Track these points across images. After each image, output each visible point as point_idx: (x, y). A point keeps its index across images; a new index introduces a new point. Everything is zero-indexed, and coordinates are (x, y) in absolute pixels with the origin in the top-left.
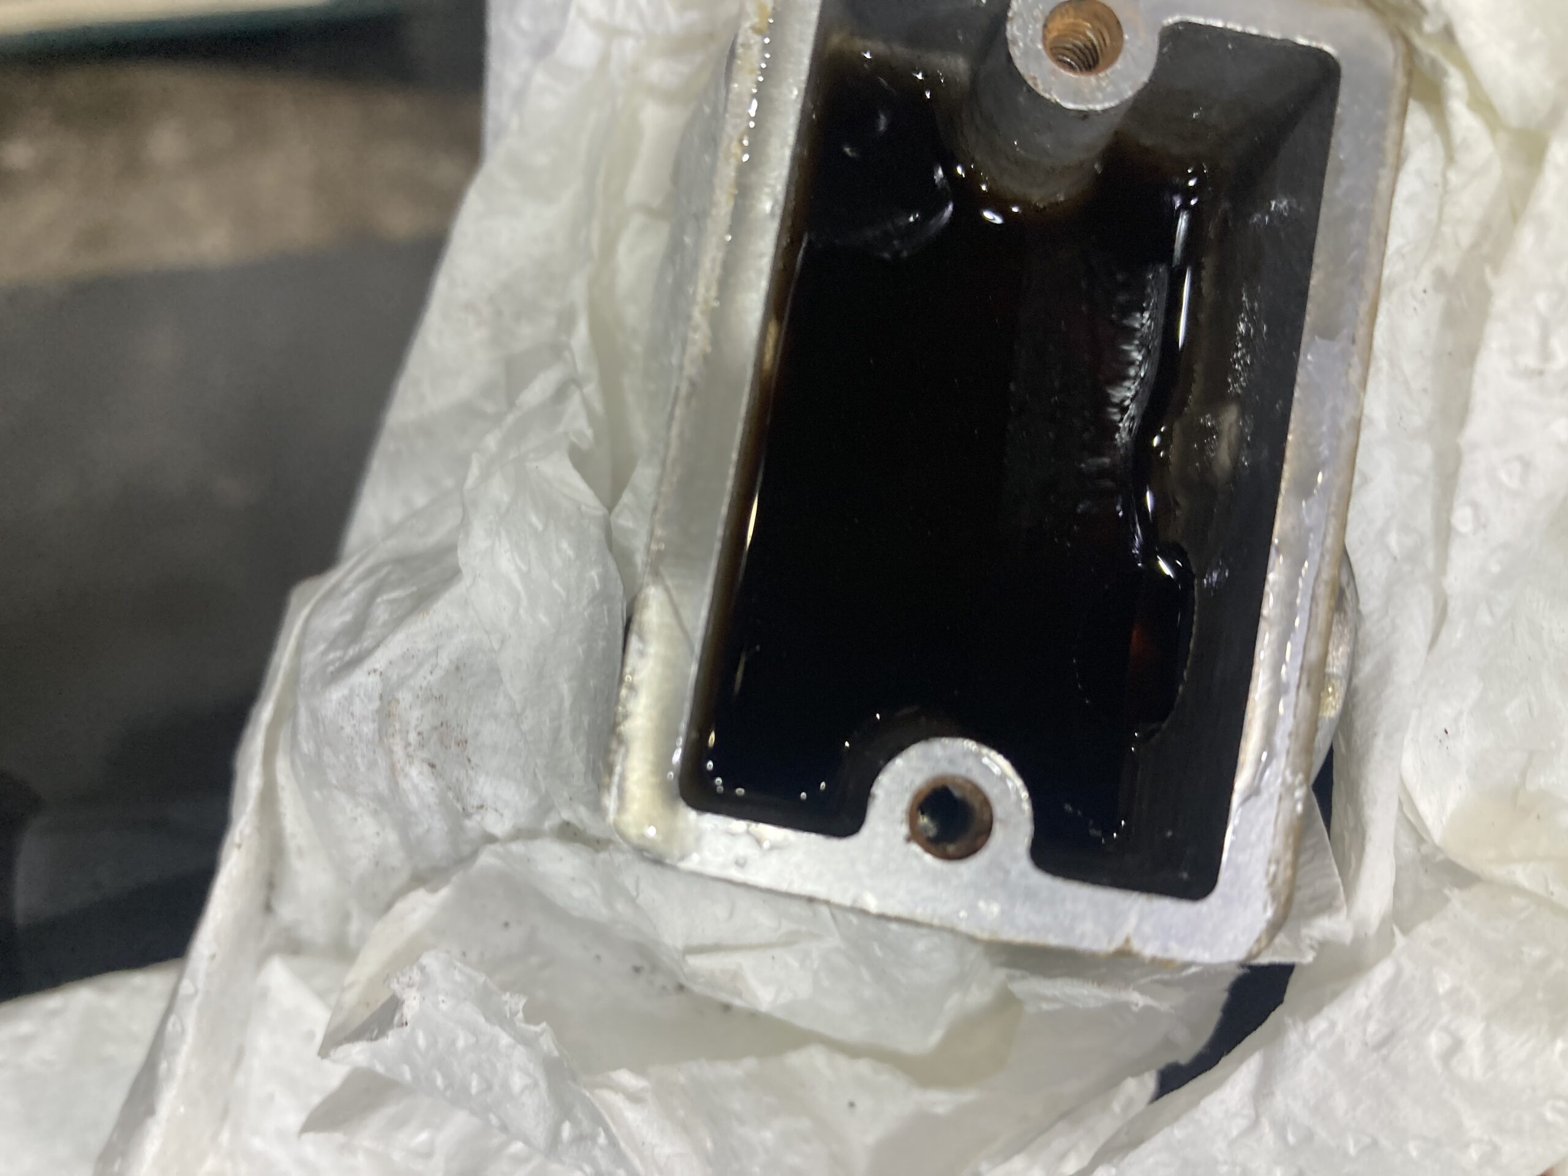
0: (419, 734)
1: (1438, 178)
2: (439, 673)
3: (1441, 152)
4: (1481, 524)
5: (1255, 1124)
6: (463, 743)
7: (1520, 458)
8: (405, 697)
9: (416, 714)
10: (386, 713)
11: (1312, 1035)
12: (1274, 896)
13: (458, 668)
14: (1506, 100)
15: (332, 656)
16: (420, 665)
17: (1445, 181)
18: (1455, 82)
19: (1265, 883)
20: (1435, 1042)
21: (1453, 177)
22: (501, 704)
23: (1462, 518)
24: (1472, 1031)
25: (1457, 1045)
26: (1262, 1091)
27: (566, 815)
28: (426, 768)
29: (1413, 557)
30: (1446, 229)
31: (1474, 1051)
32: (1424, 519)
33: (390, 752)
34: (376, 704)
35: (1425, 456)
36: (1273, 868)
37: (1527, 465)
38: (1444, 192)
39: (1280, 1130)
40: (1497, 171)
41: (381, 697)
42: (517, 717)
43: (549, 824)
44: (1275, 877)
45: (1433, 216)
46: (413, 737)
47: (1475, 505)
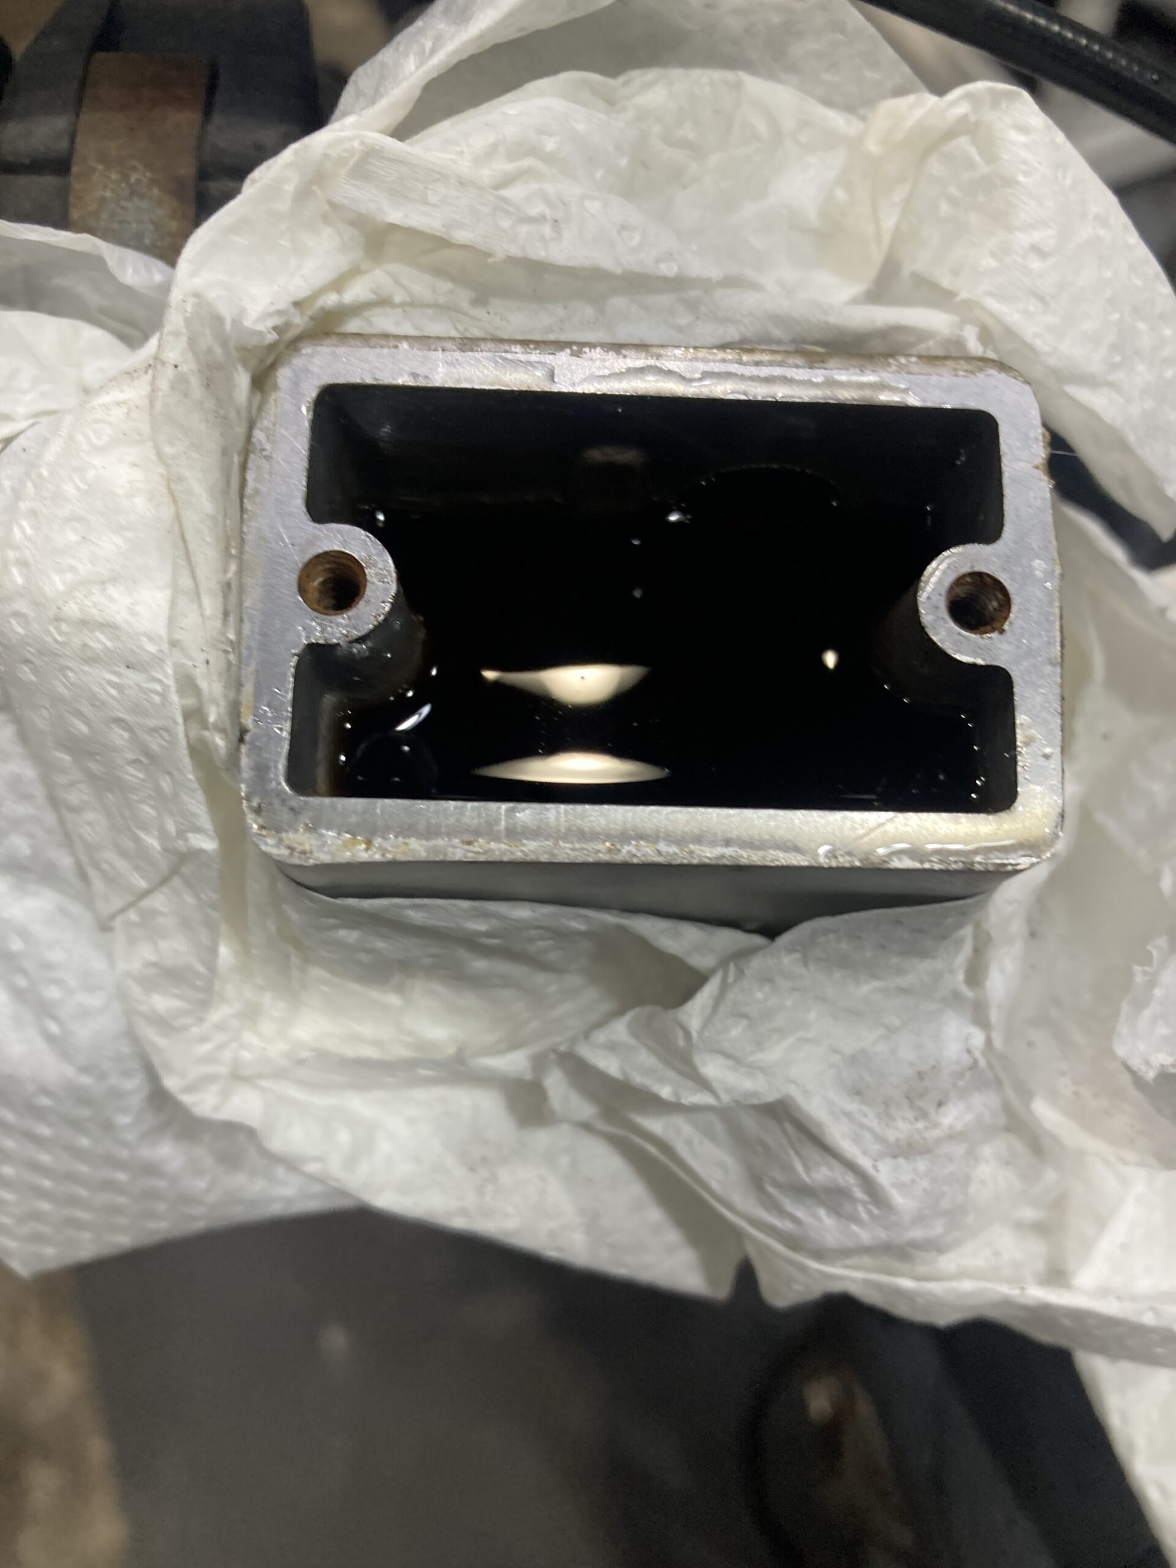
0: (916, 1119)
1: (399, 311)
2: (864, 1108)
3: (378, 310)
4: (669, 256)
5: (1112, 385)
6: (921, 1075)
7: (619, 232)
8: (891, 1135)
9: (902, 1126)
10: (906, 1150)
11: (1046, 349)
12: (981, 370)
13: (857, 1092)
14: (342, 262)
15: (864, 1215)
16: (862, 1126)
17: (403, 305)
18: (331, 300)
19: (972, 377)
20: (1035, 264)
21: (398, 299)
22: (882, 1048)
23: (669, 269)
24: (1023, 239)
25: (1036, 250)
26: (1090, 381)
27: (961, 977)
28: (942, 1110)
29: (693, 306)
30: (442, 300)
31: (1037, 236)
32: (665, 300)
33: (938, 1141)
34: (901, 1160)
35: (618, 302)
36: (961, 373)
37: (623, 227)
38: (413, 304)
39: (1114, 367)
40: (394, 267)
41: (894, 1157)
42: (891, 1031)
43: (969, 993)
44: (966, 371)
45: (430, 311)
46: (920, 1125)
47: (658, 261)
